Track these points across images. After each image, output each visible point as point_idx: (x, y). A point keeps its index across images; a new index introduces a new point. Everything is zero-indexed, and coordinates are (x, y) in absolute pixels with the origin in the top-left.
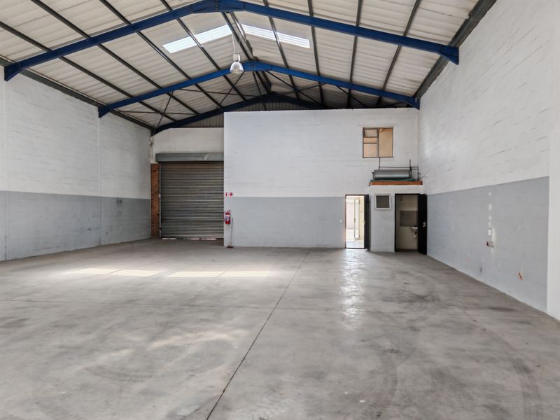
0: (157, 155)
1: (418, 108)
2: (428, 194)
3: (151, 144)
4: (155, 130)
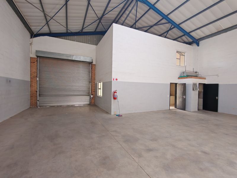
2: (219, 84)
3: (31, 44)
4: (34, 35)
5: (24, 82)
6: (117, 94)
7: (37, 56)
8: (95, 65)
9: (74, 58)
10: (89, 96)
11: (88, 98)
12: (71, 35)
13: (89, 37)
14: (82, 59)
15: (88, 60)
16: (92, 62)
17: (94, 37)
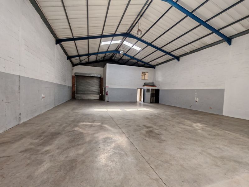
0: (75, 73)
1: (155, 69)
2: (160, 89)
3: (73, 70)
4: (74, 65)
5: (69, 87)
6: (108, 93)
7: (75, 75)
8: (102, 78)
9: (92, 75)
10: (99, 94)
11: (98, 96)
12: (90, 63)
13: (100, 63)
14: (96, 75)
15: (99, 76)
16: (101, 77)
17: (103, 63)
